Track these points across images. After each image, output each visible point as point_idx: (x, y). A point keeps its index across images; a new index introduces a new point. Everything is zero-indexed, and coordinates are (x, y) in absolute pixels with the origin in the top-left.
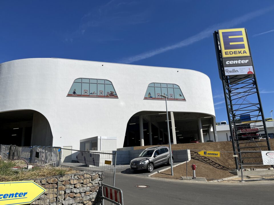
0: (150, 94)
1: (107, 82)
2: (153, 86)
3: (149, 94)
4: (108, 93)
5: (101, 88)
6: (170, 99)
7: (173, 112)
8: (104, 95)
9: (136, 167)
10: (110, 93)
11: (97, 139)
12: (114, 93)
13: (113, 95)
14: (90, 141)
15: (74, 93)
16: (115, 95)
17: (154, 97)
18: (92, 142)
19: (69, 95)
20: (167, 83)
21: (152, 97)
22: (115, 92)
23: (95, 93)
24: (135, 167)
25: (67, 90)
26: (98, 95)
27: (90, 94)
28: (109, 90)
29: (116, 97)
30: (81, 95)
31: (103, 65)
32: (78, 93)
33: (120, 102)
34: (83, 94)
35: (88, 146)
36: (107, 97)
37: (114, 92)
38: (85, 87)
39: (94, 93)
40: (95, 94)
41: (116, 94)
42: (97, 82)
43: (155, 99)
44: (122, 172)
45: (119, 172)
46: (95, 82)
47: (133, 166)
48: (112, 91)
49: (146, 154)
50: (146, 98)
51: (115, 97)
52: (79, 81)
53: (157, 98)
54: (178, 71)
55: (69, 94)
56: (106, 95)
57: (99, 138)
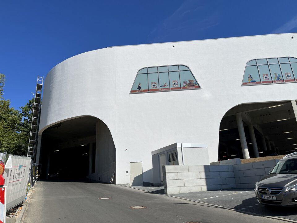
0: (251, 77)
1: (181, 68)
2: (253, 64)
3: (249, 77)
4: (185, 82)
5: (174, 77)
6: (286, 81)
7: (295, 101)
8: (179, 86)
9: (275, 199)
10: (188, 82)
11: (177, 147)
12: (194, 82)
13: (193, 85)
14: (166, 152)
15: (139, 88)
16: (196, 84)
17: (258, 80)
18: (169, 153)
19: (133, 92)
20: (277, 57)
21: (255, 81)
22: (196, 81)
23: (167, 85)
24: (273, 198)
25: (129, 85)
26: (172, 87)
27: (160, 88)
28: (186, 78)
29: (198, 87)
30: (148, 90)
31: (174, 46)
32: (143, 87)
33: (204, 94)
34: (150, 88)
35: (163, 159)
36: (184, 88)
37: (194, 80)
38: (153, 78)
39: (165, 86)
40: (167, 87)
41: (198, 83)
42: (168, 69)
43: (260, 83)
44: (237, 208)
45: (229, 208)
46: (166, 69)
47: (265, 197)
48: (190, 79)
49: (285, 168)
50: (244, 84)
51: (196, 87)
52: (144, 72)
53: (263, 82)
54: (293, 37)
55: (132, 90)
56: (182, 86)
57: (178, 145)
